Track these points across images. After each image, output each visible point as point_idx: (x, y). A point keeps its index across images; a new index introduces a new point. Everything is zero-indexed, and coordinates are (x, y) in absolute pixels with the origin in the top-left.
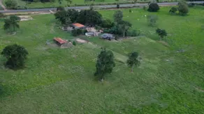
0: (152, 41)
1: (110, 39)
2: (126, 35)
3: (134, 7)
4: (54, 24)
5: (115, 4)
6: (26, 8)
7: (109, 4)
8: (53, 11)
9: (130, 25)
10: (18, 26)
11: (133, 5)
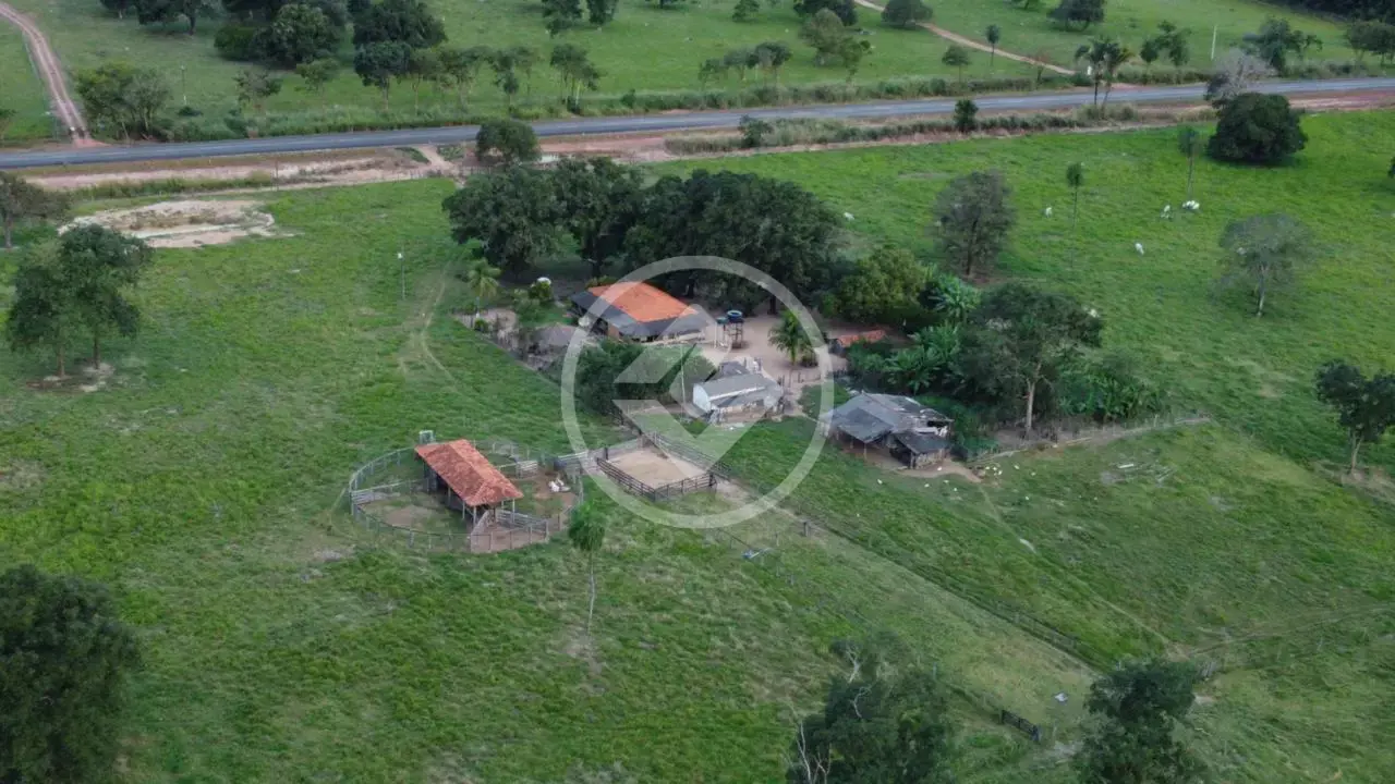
0: (1282, 471)
1: (903, 453)
2: (1044, 410)
3: (1094, 115)
4: (437, 286)
5: (940, 90)
6: (239, 130)
7: (892, 93)
8: (447, 152)
9: (1089, 333)
10: (125, 318)
11: (1085, 98)
